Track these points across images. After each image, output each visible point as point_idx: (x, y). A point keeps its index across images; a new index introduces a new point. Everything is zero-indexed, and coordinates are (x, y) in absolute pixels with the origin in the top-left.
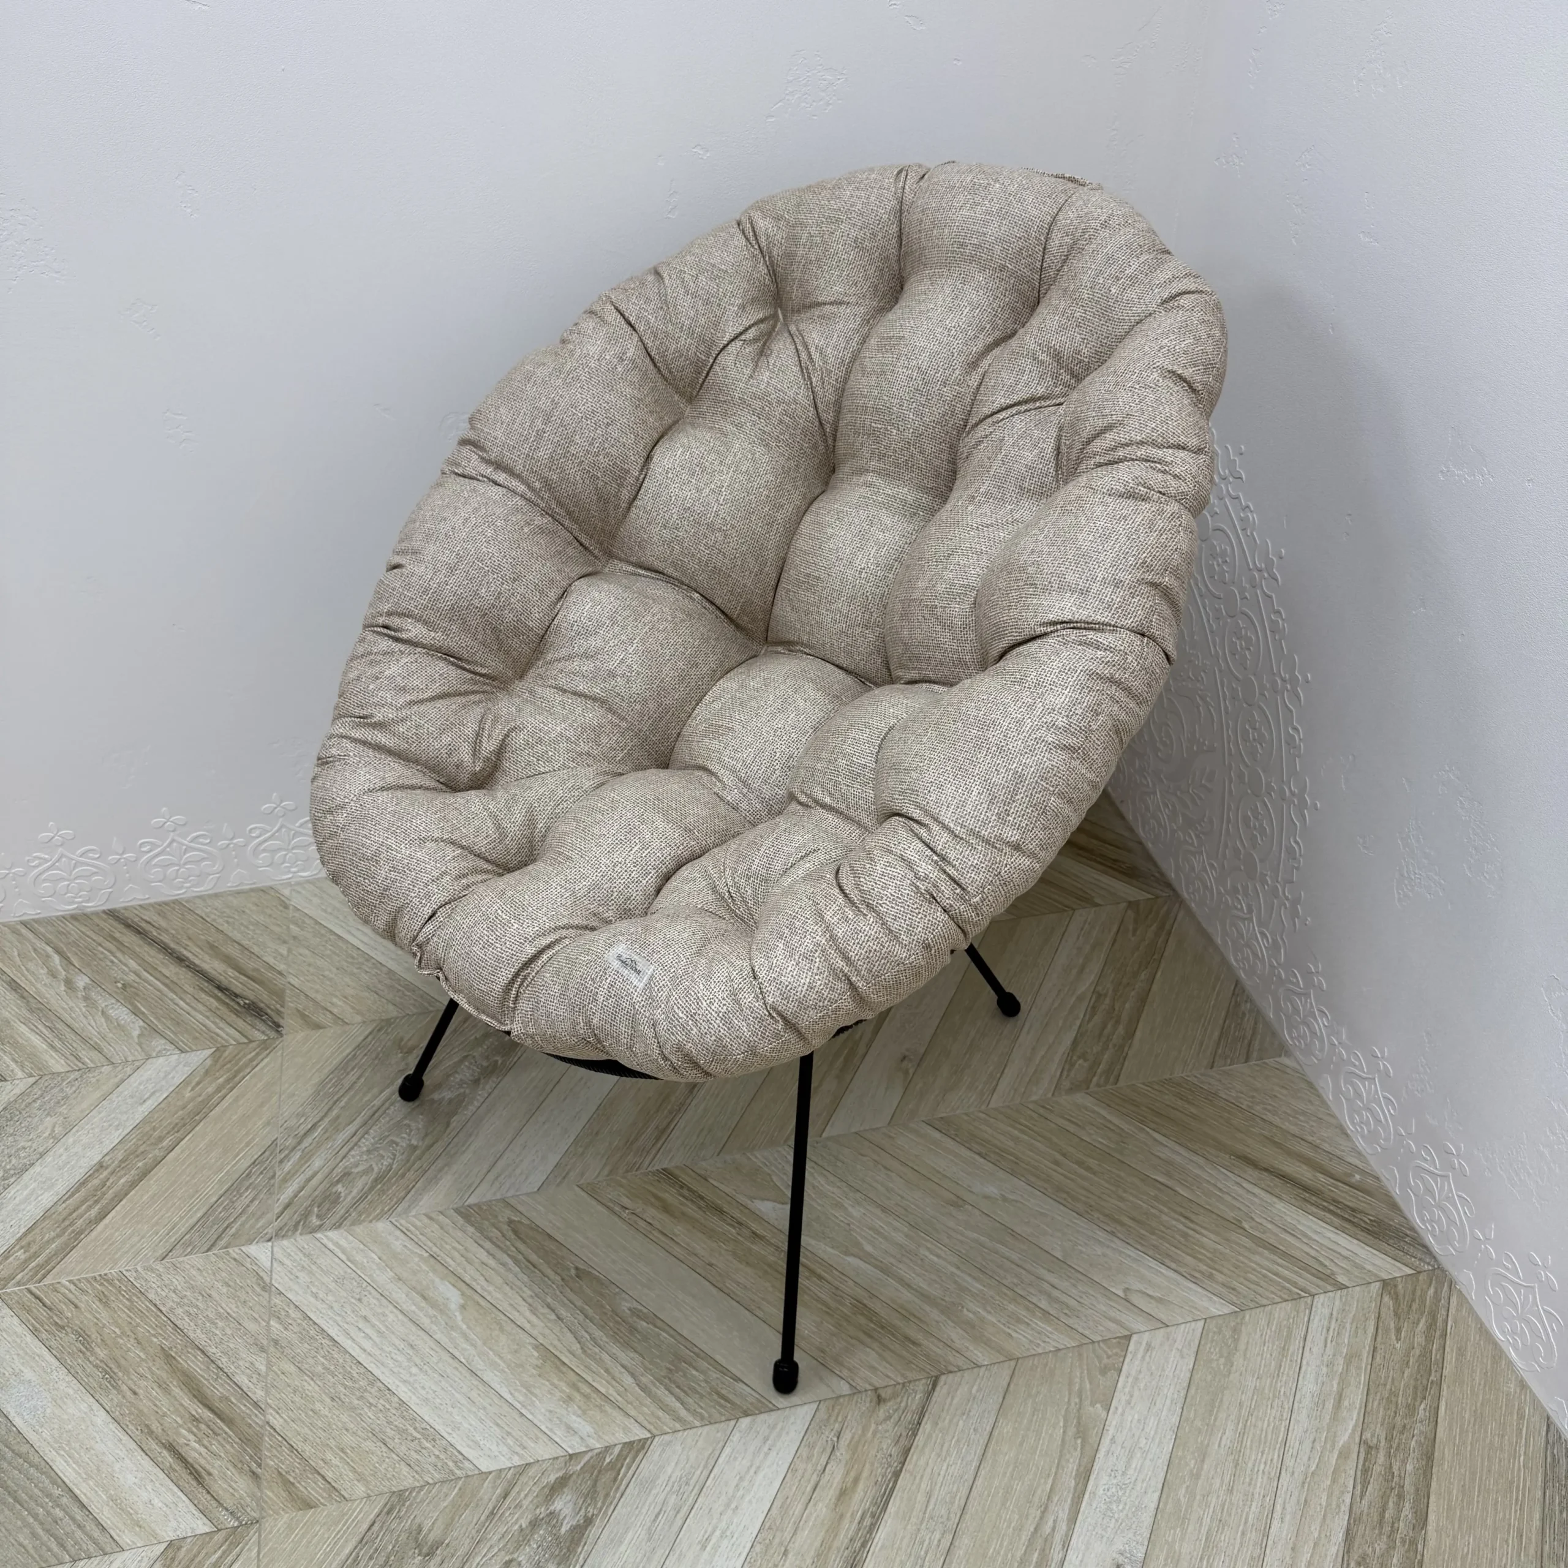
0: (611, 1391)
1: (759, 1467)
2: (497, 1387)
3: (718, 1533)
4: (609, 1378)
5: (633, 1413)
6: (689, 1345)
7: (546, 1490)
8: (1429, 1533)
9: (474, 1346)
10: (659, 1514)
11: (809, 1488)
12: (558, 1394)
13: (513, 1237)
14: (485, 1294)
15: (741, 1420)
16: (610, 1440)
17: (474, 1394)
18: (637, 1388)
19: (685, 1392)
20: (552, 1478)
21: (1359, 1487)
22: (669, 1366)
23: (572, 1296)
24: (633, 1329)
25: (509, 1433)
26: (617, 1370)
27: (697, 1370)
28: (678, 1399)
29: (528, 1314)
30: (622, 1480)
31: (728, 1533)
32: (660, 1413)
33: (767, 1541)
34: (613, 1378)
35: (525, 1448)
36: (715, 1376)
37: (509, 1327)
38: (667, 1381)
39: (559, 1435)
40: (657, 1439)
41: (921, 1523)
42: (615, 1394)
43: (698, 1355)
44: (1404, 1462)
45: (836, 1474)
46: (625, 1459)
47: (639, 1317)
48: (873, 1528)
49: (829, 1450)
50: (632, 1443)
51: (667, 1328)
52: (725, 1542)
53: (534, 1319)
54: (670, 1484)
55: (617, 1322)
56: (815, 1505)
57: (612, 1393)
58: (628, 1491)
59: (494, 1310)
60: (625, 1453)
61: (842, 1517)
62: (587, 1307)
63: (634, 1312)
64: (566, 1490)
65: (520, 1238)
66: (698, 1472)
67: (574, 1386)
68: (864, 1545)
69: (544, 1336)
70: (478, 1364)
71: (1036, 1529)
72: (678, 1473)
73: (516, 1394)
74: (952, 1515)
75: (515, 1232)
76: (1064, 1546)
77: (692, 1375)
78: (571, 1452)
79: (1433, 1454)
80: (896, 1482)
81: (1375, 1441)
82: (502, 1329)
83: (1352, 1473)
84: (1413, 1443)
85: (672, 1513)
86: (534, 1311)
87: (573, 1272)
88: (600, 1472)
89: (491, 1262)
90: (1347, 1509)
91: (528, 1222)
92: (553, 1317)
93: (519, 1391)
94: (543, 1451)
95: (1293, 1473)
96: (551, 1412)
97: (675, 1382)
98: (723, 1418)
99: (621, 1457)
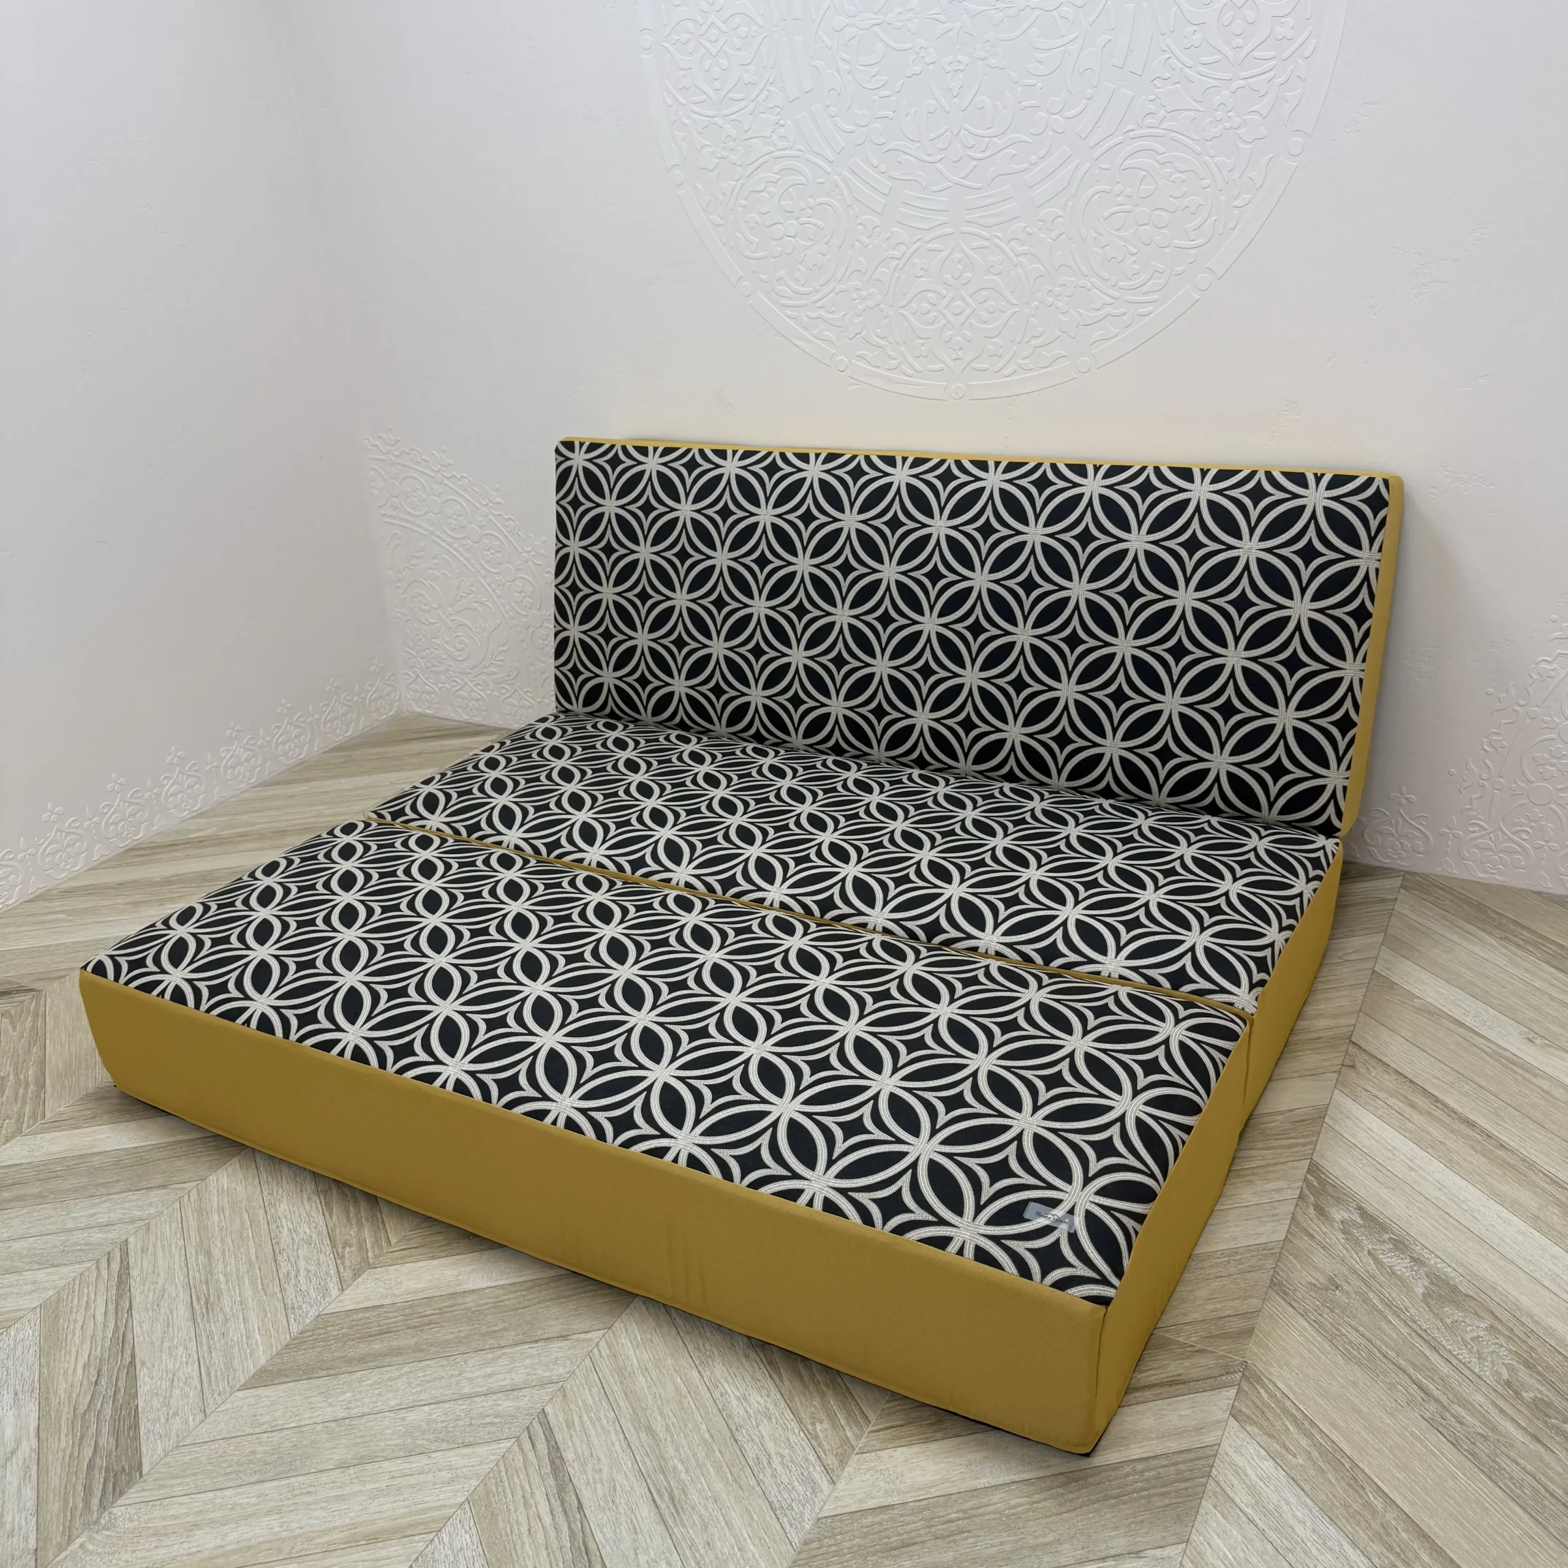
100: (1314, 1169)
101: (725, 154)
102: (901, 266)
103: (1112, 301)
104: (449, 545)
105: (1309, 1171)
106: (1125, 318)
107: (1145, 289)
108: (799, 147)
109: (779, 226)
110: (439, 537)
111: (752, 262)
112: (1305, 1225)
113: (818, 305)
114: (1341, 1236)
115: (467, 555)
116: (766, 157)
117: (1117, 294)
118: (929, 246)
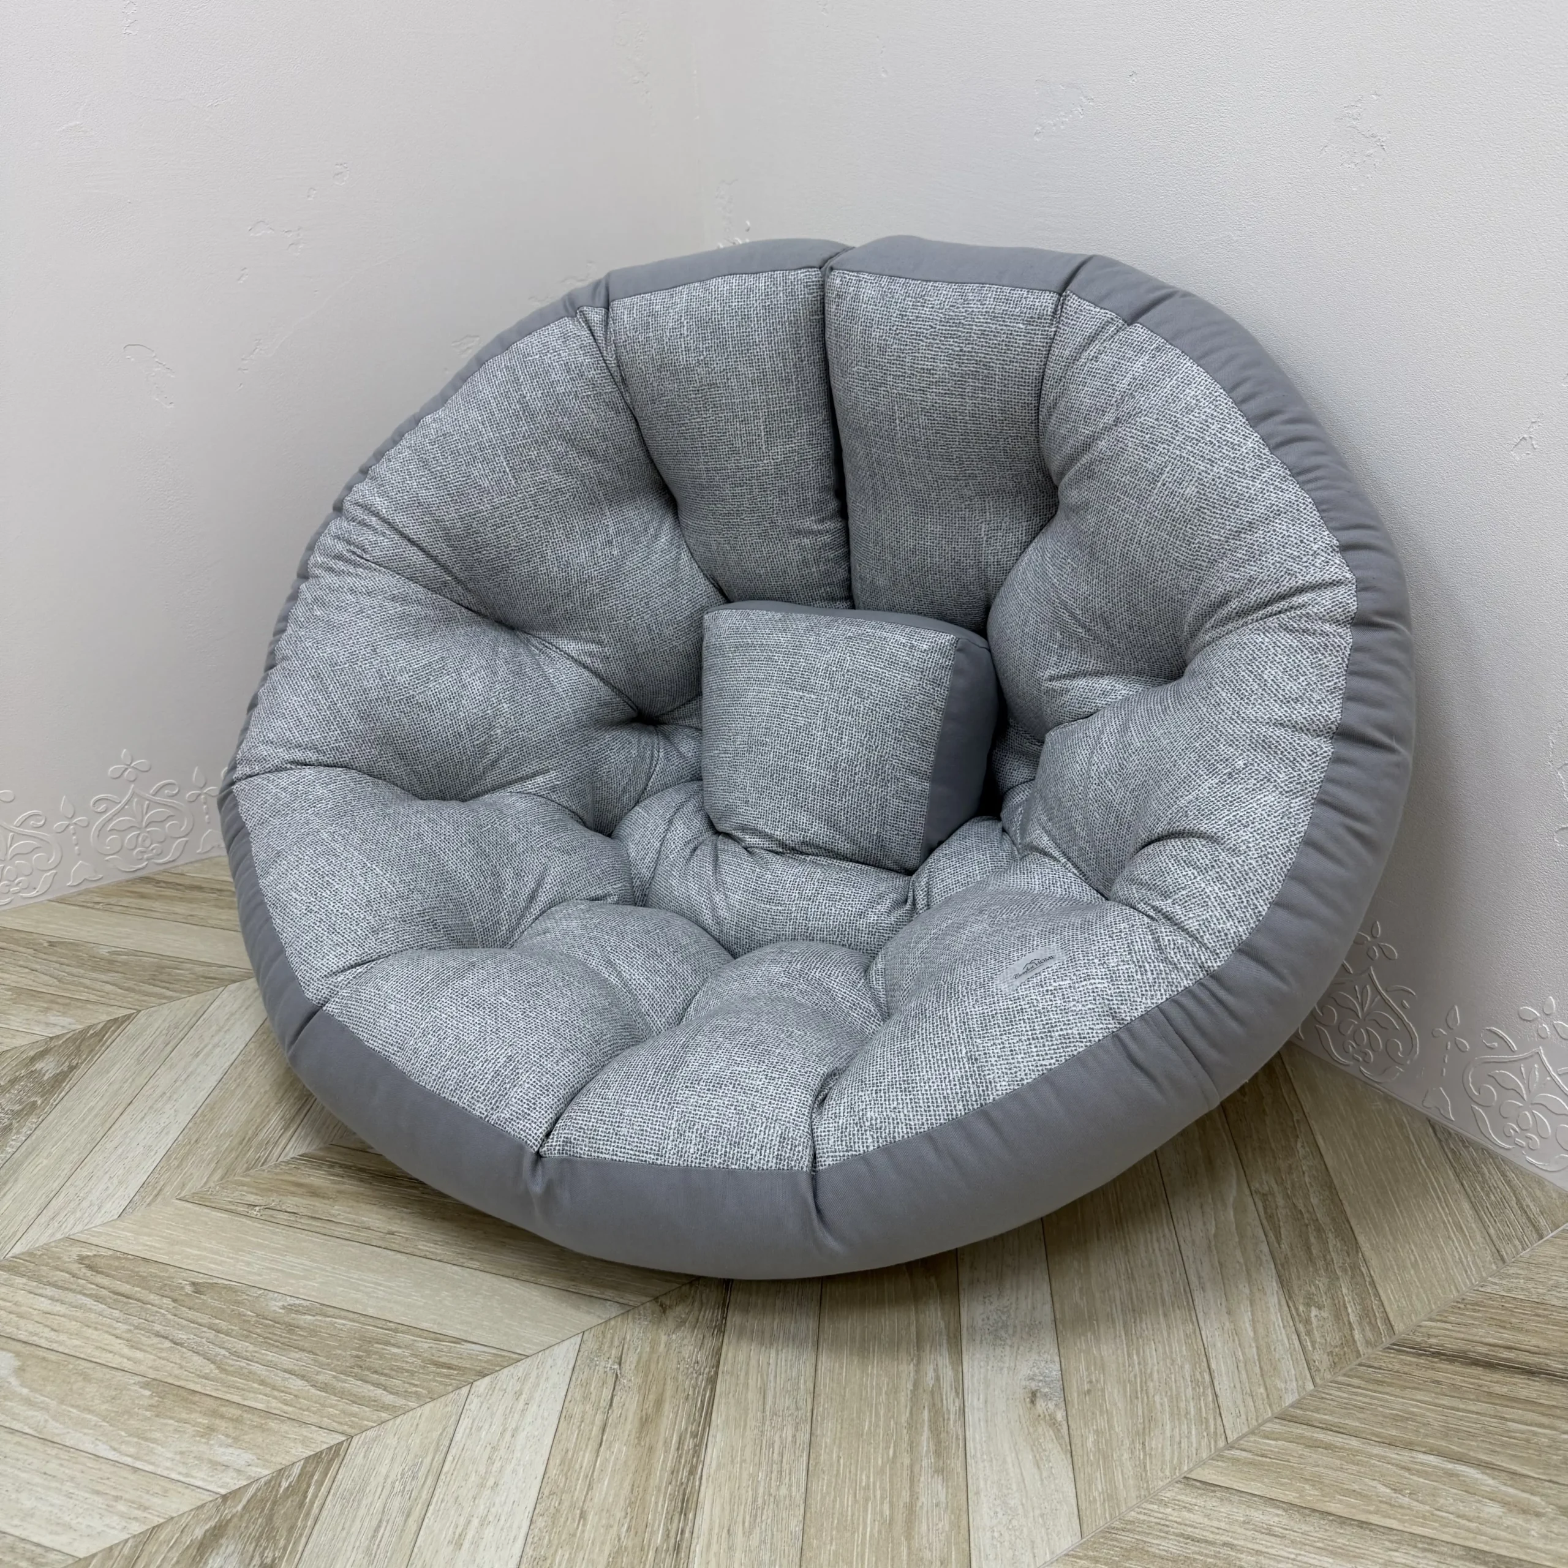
0: (274, 1403)
1: (516, 1429)
2: (89, 1447)
3: (475, 1522)
4: (268, 1390)
5: (314, 1419)
6: (380, 1323)
7: (193, 1551)
8: (1367, 1254)
9: (46, 1409)
10: (379, 1526)
11: (596, 1430)
12: (190, 1429)
13: (89, 1273)
14: (54, 1346)
15: (475, 1383)
16: (283, 1460)
17: (53, 1467)
18: (313, 1390)
19: (386, 1375)
20: (199, 1533)
21: (1271, 1235)
22: (355, 1353)
23: (191, 1314)
24: (291, 1328)
25: (117, 1498)
26: (277, 1378)
27: (399, 1347)
28: (377, 1385)
29: (126, 1351)
30: (312, 1503)
31: (491, 1518)
32: (355, 1408)
33: (552, 1510)
34: (274, 1388)
35: (146, 1509)
36: (426, 1346)
37: (99, 1373)
38: (356, 1370)
39: (200, 1477)
40: (355, 1440)
41: (763, 1424)
42: (280, 1405)
43: (396, 1331)
44: (1307, 1197)
45: (629, 1404)
46: (312, 1476)
47: (298, 1312)
48: (698, 1450)
49: (611, 1381)
50: (318, 1456)
51: (343, 1313)
52: (488, 1532)
53: (139, 1355)
54: (388, 1486)
55: (266, 1326)
56: (609, 1448)
57: (275, 1405)
58: (324, 1513)
59: (72, 1360)
60: (310, 1469)
61: (651, 1449)
62: (217, 1321)
63: (289, 1309)
64: (223, 1541)
65: (98, 1272)
66: (429, 1458)
67: (214, 1413)
68: (692, 1472)
69: (156, 1369)
70: (54, 1428)
71: (916, 1385)
72: (397, 1470)
73: (123, 1448)
74: (801, 1403)
75: (90, 1267)
76: (957, 1393)
77: (394, 1354)
78: (223, 1491)
79: (1332, 1182)
80: (713, 1390)
81: (1266, 1188)
82: (87, 1378)
83: (1257, 1223)
84: (1307, 1180)
85: (400, 1520)
86: (134, 1346)
87: (189, 1289)
88: (274, 1503)
89: (58, 1308)
90: (1269, 1258)
91: (110, 1253)
92: (167, 1344)
93: (128, 1443)
94: (179, 1504)
95: (1193, 1242)
96: (182, 1453)
97: (369, 1369)
98: (450, 1388)
99: (305, 1476)
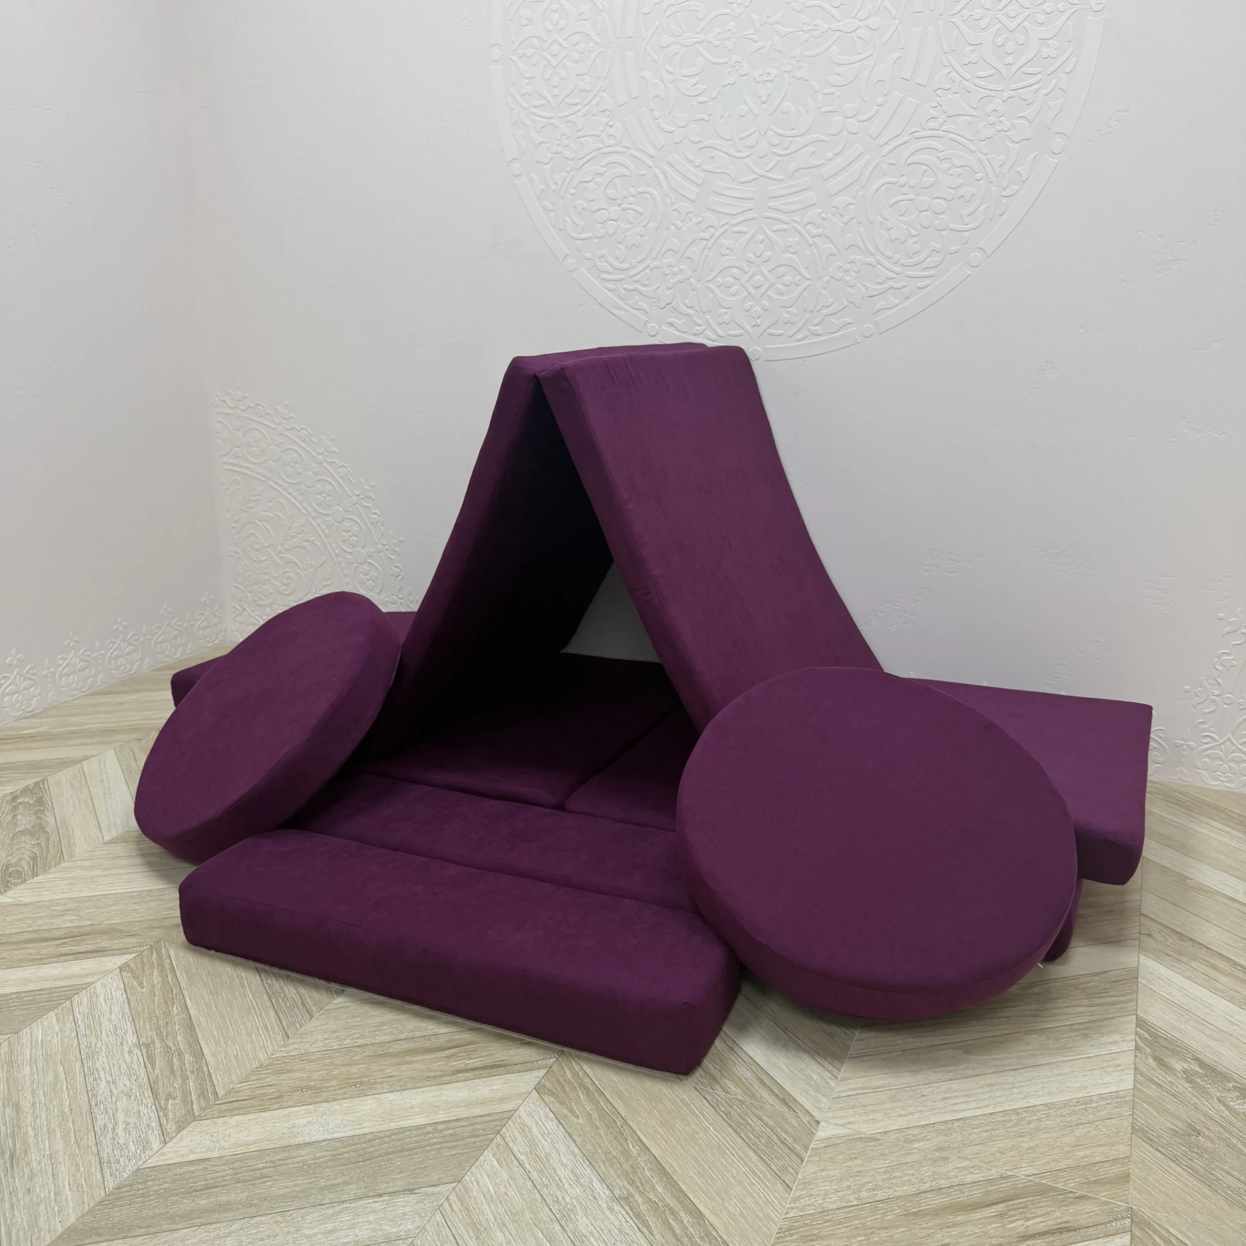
11: (1206, 977)
32: (1118, 1006)
49: (1179, 962)
78: (1133, 1048)
80: (1214, 951)
100: (1141, 1023)
101: (559, 149)
102: (709, 245)
103: (894, 276)
104: (285, 489)
105: (1137, 1025)
106: (905, 290)
107: (924, 265)
108: (626, 144)
109: (605, 212)
110: (275, 482)
111: (578, 242)
112: (1149, 1074)
113: (635, 279)
114: (1187, 1085)
115: (300, 498)
116: (596, 153)
117: (899, 270)
118: (736, 229)
